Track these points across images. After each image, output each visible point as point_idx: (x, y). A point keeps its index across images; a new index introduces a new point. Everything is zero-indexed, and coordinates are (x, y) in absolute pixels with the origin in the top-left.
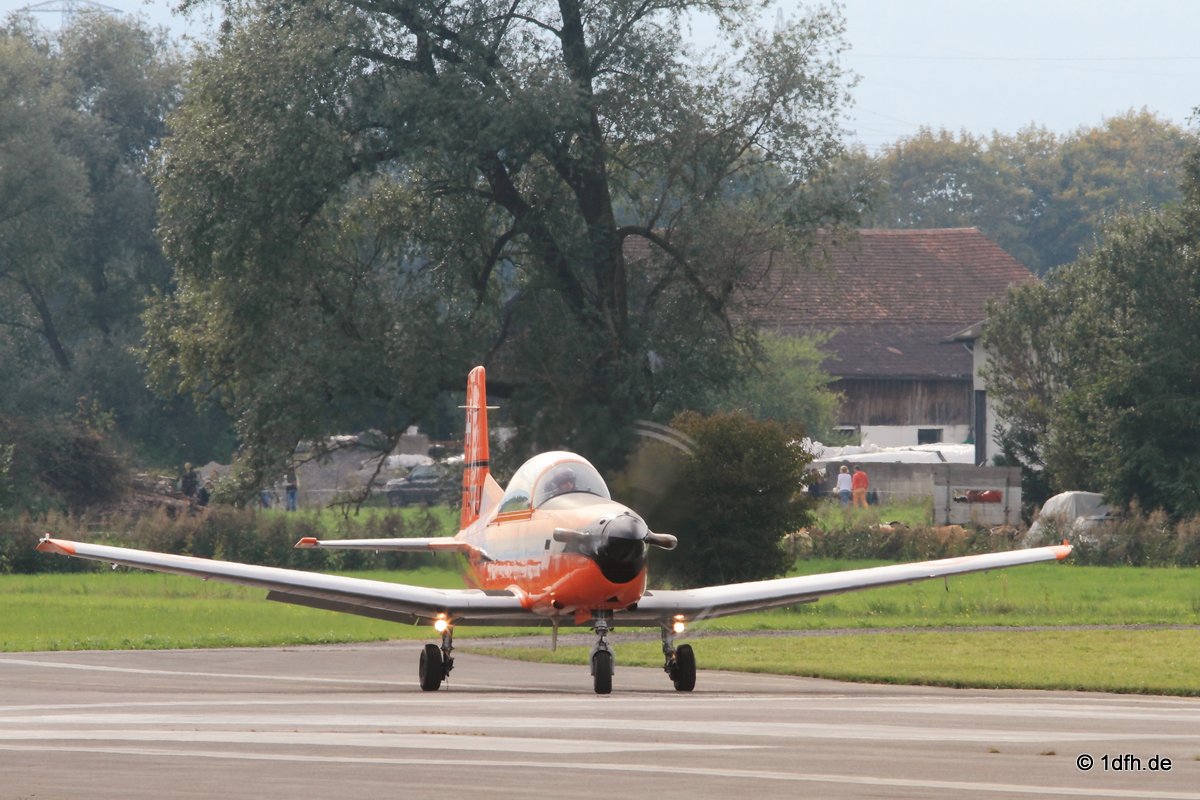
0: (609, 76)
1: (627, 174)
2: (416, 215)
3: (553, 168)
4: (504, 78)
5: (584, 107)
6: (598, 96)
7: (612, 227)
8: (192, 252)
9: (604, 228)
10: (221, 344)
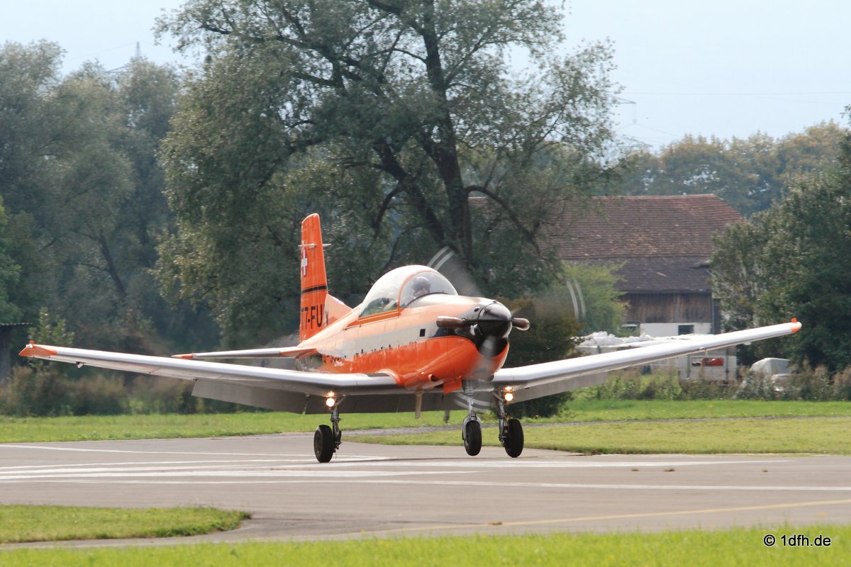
0: (458, 88)
1: (471, 152)
2: (334, 181)
3: (422, 149)
4: (389, 90)
5: (441, 109)
6: (451, 101)
7: (461, 187)
8: (188, 206)
9: (456, 187)
10: (208, 266)
